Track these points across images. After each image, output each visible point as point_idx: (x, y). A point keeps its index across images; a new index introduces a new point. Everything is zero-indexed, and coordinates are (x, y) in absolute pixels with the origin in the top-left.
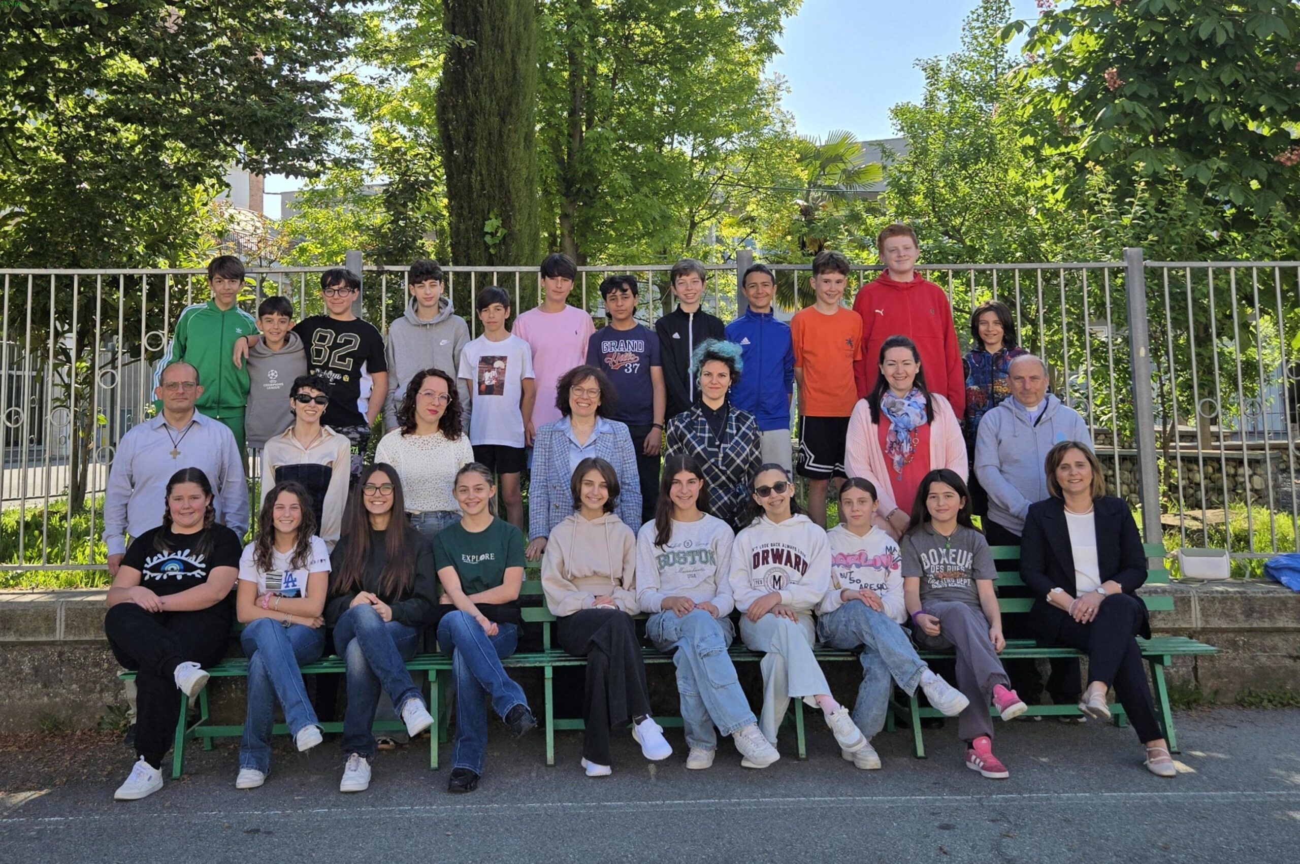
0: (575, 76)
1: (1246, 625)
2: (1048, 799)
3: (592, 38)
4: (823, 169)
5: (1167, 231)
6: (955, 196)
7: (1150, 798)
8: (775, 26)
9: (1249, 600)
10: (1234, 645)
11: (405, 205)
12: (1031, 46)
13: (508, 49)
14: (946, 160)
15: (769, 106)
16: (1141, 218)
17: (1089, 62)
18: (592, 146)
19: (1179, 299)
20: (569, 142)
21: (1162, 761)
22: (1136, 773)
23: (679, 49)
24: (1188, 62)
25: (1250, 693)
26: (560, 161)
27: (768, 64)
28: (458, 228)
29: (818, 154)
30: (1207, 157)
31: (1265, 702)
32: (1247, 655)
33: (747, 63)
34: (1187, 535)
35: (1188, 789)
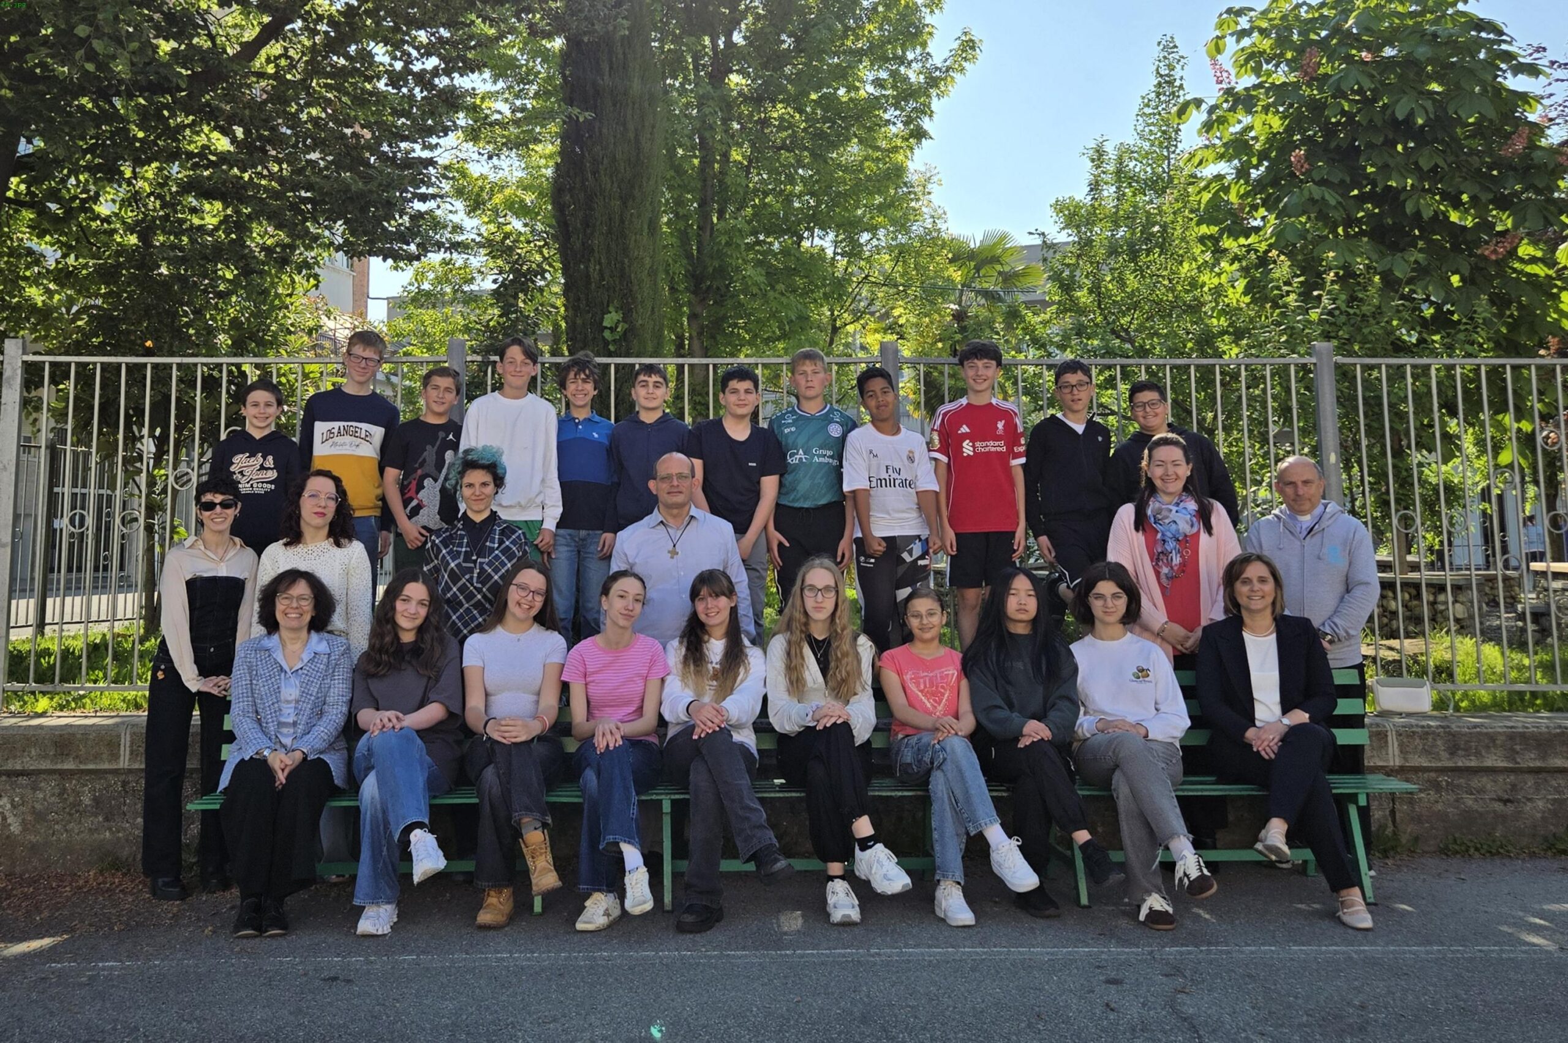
0: (706, 162)
1: (1450, 764)
2: (1228, 952)
3: (726, 121)
4: (978, 271)
5: (1359, 329)
6: (1123, 291)
7: (1344, 953)
8: (925, 110)
9: (1454, 735)
10: (1437, 786)
11: (516, 297)
12: (1208, 126)
13: (631, 126)
14: (1113, 251)
15: (918, 200)
16: (1330, 313)
17: (1271, 146)
18: (723, 240)
19: (1373, 404)
20: (699, 235)
21: (1357, 912)
22: (1325, 924)
23: (820, 135)
24: (1383, 144)
25: (1455, 841)
26: (689, 256)
27: (916, 151)
28: (574, 323)
29: (972, 255)
30: (1403, 250)
31: (1472, 850)
32: (1451, 797)
33: (895, 149)
34: (1383, 667)
35: (1387, 944)
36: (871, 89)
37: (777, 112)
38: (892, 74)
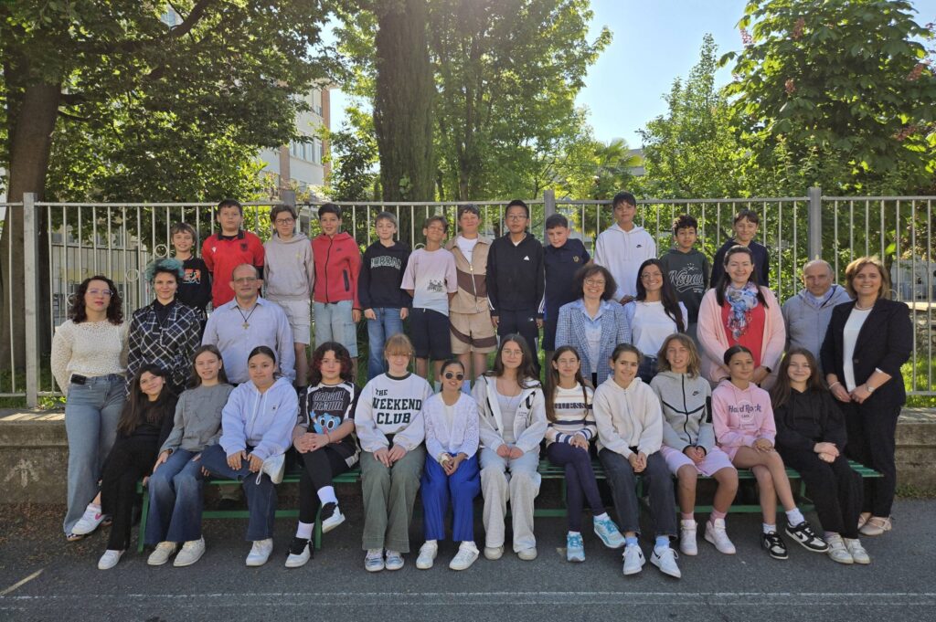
4: (609, 159)
6: (687, 163)
12: (738, 69)
15: (579, 122)
17: (774, 78)
24: (841, 74)
27: (578, 94)
28: (385, 184)
33: (567, 93)
36: (554, 61)
37: (506, 74)
38: (566, 52)
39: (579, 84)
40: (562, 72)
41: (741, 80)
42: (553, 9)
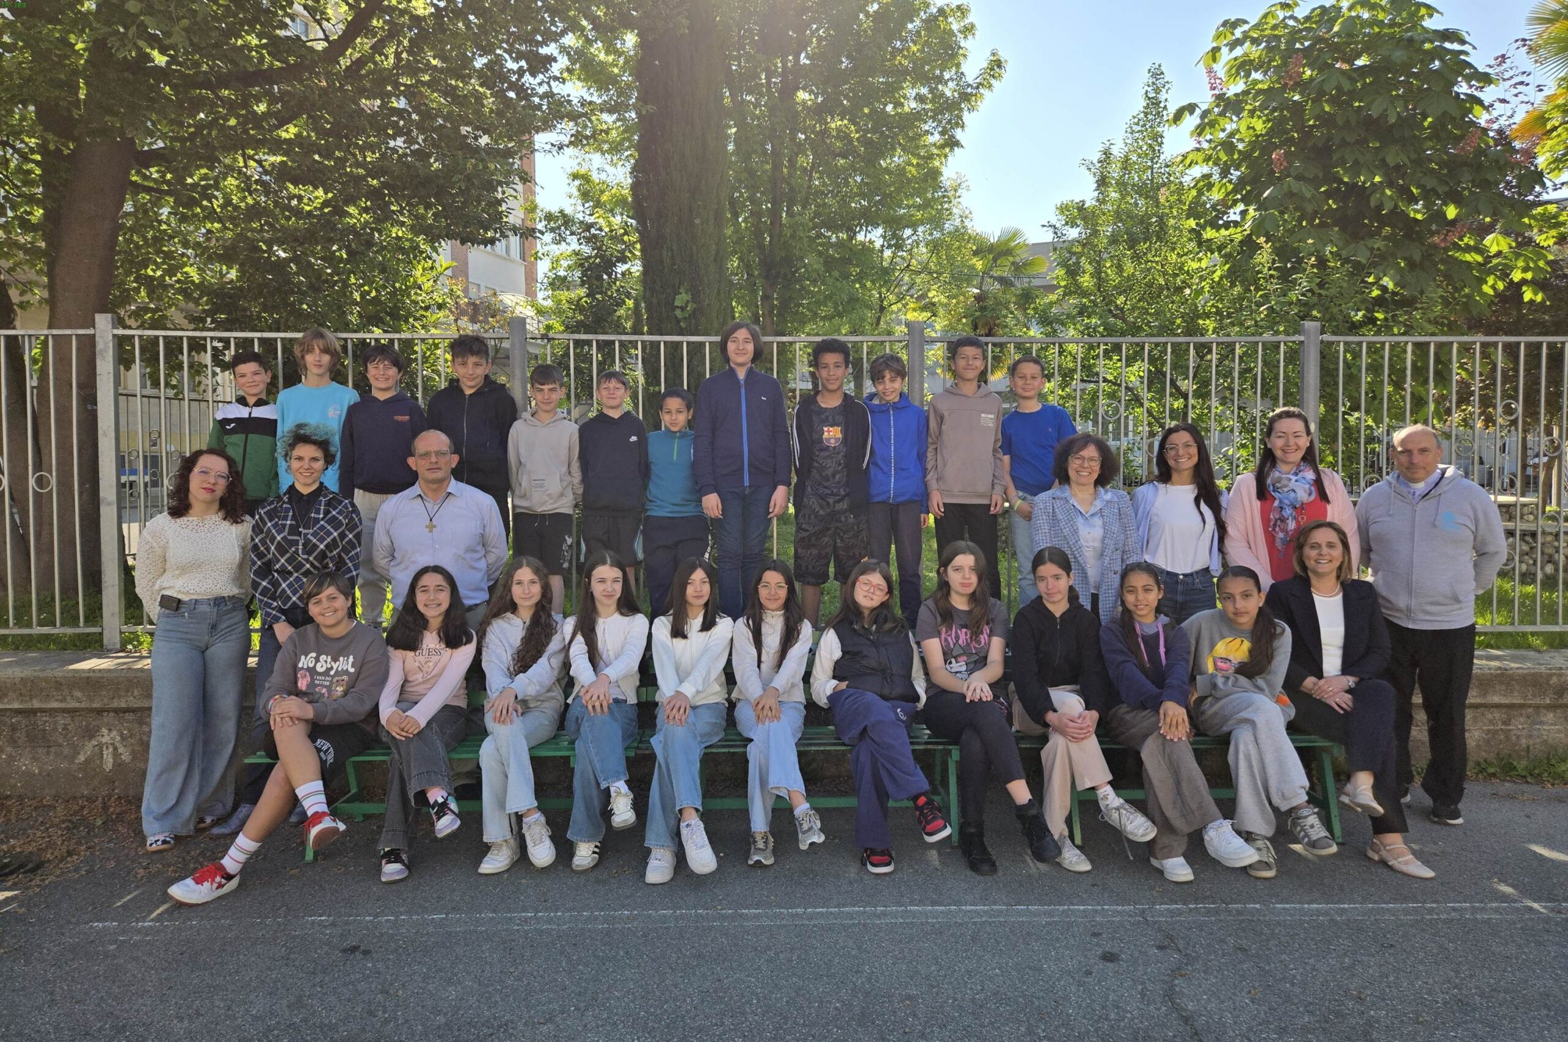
3: (793, 132)
4: (995, 262)
6: (1121, 276)
8: (958, 122)
12: (1200, 130)
14: (1114, 240)
15: (950, 202)
17: (1254, 146)
20: (771, 230)
23: (871, 144)
24: (1355, 143)
27: (950, 159)
28: (652, 303)
29: (991, 248)
33: (933, 156)
36: (913, 105)
37: (836, 124)
38: (931, 91)
39: (952, 143)
40: (925, 122)
41: (1206, 145)
42: (912, 21)
